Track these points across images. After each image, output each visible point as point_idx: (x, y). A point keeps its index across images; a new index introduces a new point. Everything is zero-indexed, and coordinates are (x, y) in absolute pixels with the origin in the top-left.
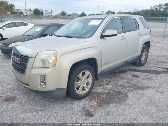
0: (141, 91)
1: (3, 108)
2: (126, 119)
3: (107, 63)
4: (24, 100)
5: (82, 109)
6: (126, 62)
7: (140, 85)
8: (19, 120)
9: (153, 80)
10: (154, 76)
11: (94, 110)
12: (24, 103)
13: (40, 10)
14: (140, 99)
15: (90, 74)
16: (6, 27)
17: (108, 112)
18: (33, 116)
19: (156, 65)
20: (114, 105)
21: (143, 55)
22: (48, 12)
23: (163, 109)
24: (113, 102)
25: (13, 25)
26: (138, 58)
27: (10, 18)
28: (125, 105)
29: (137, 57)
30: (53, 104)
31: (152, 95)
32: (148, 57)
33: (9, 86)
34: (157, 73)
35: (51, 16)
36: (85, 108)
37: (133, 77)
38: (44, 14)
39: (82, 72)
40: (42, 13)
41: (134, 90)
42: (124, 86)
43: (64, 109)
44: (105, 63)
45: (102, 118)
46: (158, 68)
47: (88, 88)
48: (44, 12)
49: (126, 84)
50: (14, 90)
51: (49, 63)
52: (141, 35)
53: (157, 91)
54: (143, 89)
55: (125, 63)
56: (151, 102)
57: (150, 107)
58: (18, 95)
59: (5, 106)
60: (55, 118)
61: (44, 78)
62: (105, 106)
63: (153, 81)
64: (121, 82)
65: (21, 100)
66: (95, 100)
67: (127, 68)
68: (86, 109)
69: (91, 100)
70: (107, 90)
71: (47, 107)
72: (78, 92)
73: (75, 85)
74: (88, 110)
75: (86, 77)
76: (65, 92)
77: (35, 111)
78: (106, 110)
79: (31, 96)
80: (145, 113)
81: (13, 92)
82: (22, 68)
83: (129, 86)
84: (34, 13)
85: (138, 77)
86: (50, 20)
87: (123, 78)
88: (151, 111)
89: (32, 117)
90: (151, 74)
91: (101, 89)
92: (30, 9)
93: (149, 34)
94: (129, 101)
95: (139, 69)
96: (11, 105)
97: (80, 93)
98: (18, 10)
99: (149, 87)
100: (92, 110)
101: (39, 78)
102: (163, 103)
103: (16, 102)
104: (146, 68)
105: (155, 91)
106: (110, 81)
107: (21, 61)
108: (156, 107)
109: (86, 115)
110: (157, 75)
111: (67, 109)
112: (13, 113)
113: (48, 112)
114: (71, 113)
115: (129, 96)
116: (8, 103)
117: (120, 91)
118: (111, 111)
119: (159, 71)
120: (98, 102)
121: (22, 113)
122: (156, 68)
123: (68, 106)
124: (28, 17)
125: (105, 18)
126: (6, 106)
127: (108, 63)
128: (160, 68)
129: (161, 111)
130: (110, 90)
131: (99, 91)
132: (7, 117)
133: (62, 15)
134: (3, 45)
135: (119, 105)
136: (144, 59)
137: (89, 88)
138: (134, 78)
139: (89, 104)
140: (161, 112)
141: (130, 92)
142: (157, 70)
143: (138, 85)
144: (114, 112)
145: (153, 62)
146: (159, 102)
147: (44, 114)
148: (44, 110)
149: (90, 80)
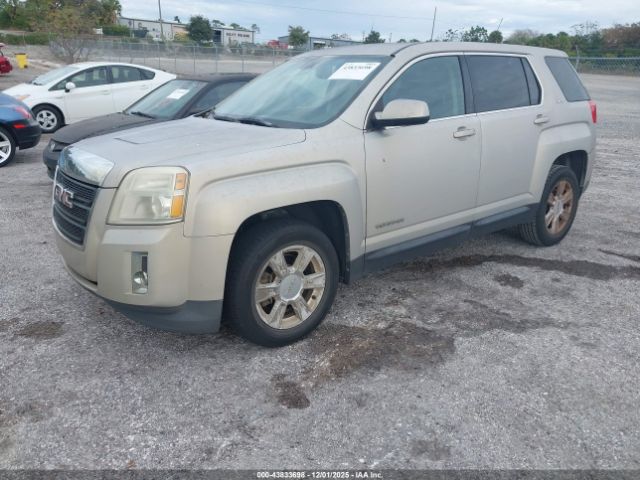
0: (511, 336)
1: (13, 356)
2: (418, 424)
3: (389, 224)
4: (86, 335)
5: (272, 380)
6: (472, 224)
7: (515, 314)
8: (57, 396)
9: (573, 297)
10: (581, 284)
11: (316, 386)
12: (84, 343)
13: (215, 21)
14: (498, 361)
15: (318, 258)
16: (75, 83)
17: (362, 395)
18: (101, 387)
19: (607, 243)
20: (389, 376)
21: (554, 203)
22: (241, 29)
23: (570, 402)
24: (391, 364)
25: (101, 75)
26: (527, 212)
27: (101, 52)
28: (432, 377)
29: (525, 209)
30: (178, 356)
31: (548, 349)
32: (578, 213)
33: (51, 286)
34: (600, 272)
35: (253, 44)
36: (284, 376)
37: (498, 284)
38: (225, 39)
39: (286, 249)
40: (218, 33)
41: (485, 330)
42: (453, 314)
43: (211, 375)
44: (381, 222)
45: (334, 414)
46: (613, 257)
47: (308, 309)
48: (226, 32)
49: (463, 306)
50: (61, 302)
51: (161, 209)
52: (545, 126)
53: (574, 338)
54: (521, 327)
55: (469, 227)
56: (534, 374)
57: (525, 392)
58: (74, 317)
59: (19, 350)
60: (173, 401)
61: (143, 261)
62: (359, 374)
63: (570, 301)
64: (445, 298)
65: (78, 334)
66: (330, 353)
67: (487, 251)
68: (288, 379)
69: (315, 351)
70: (384, 322)
71: (154, 365)
72: (265, 318)
73: (257, 294)
74: (294, 385)
75: (302, 270)
76: (217, 314)
77: (112, 374)
78: (356, 390)
79: (112, 325)
80: (499, 410)
81: (60, 307)
82: (76, 224)
83: (472, 316)
84: (187, 32)
85: (517, 283)
86: (240, 62)
87: (458, 285)
88: (521, 404)
89: (98, 391)
90: (575, 278)
91: (362, 318)
92: (177, 18)
93: (587, 122)
94: (451, 367)
95: (532, 256)
96: (42, 348)
97: (275, 325)
98: (131, 21)
99: (548, 322)
100: (308, 387)
101: (128, 258)
102: (581, 383)
103: (58, 340)
104: (564, 253)
105: (565, 337)
106: (405, 294)
107: (74, 200)
108: (546, 394)
109: (283, 399)
110: (598, 283)
111: (222, 373)
112: (41, 375)
113: (156, 378)
114: (233, 389)
115: (459, 349)
116: (33, 341)
117: (429, 328)
118: (374, 394)
119: (610, 266)
120: (337, 358)
121: (70, 378)
122: (603, 255)
123: (226, 367)
124: (167, 49)
125: (393, 56)
126: (26, 349)
127: (393, 223)
128: (621, 256)
129: (561, 410)
130: (396, 322)
131: (352, 324)
132: (20, 385)
133: (292, 44)
134: (53, 147)
135: (410, 376)
136: (560, 219)
137: (313, 308)
138: (500, 288)
139: (305, 363)
140: (559, 412)
141: (467, 335)
142: (604, 262)
143: (510, 312)
144: (385, 397)
145: (599, 233)
146: (566, 376)
147: (139, 384)
148: (144, 373)
149: (319, 280)
